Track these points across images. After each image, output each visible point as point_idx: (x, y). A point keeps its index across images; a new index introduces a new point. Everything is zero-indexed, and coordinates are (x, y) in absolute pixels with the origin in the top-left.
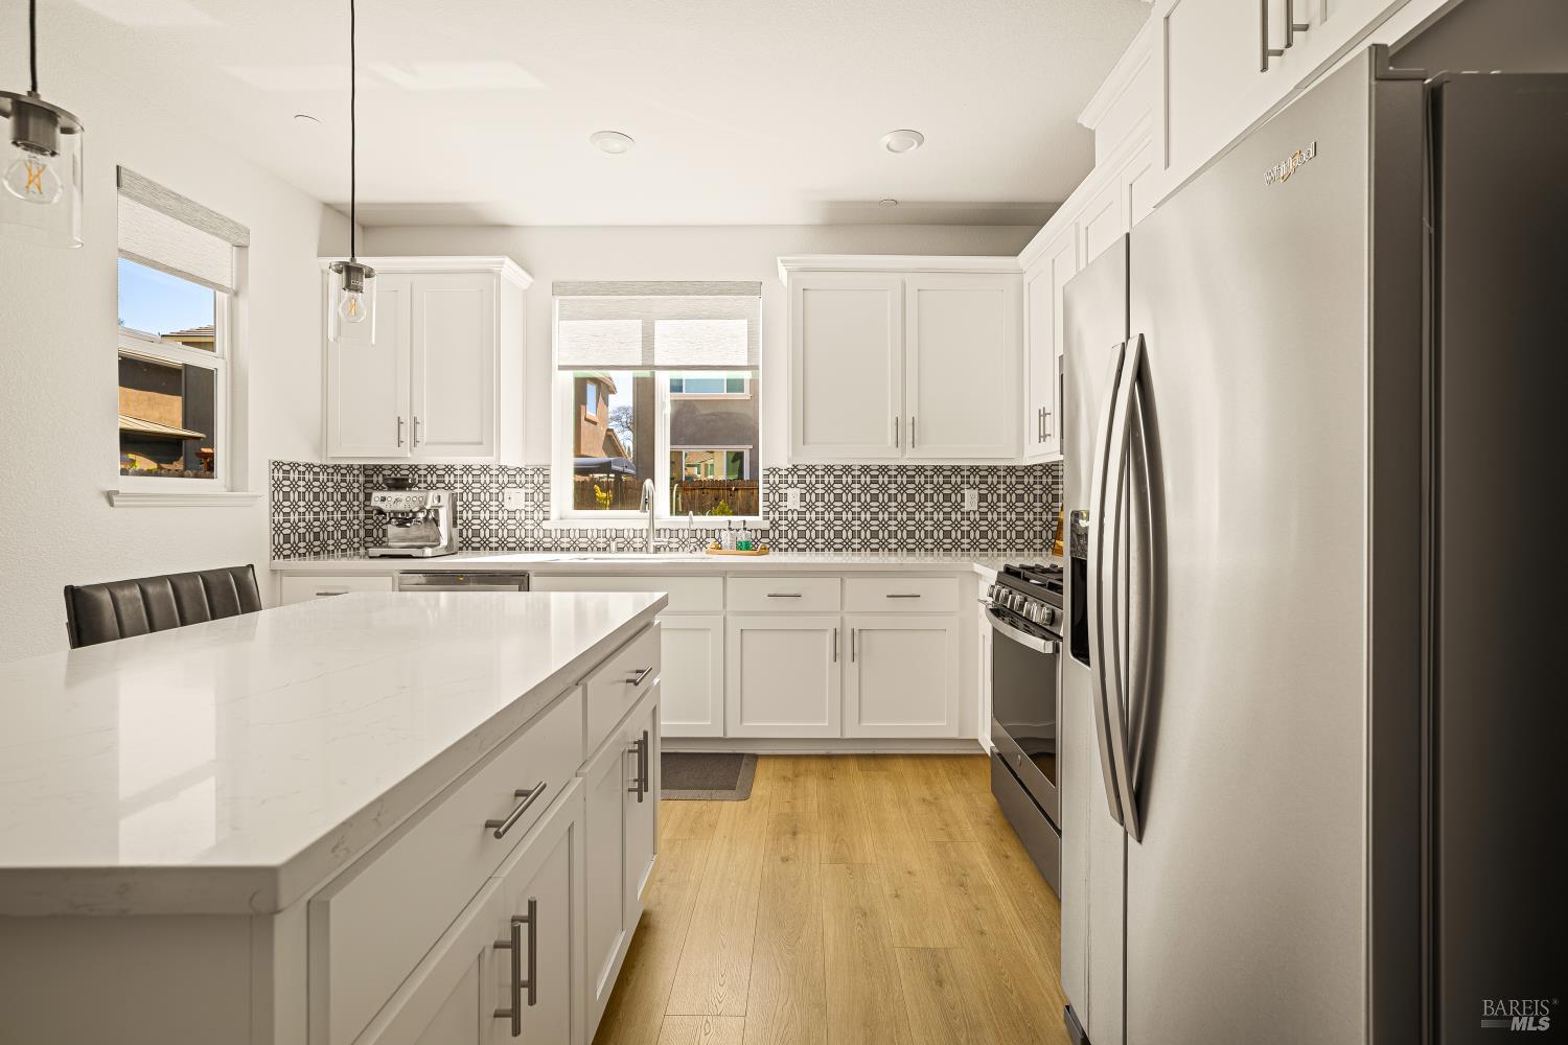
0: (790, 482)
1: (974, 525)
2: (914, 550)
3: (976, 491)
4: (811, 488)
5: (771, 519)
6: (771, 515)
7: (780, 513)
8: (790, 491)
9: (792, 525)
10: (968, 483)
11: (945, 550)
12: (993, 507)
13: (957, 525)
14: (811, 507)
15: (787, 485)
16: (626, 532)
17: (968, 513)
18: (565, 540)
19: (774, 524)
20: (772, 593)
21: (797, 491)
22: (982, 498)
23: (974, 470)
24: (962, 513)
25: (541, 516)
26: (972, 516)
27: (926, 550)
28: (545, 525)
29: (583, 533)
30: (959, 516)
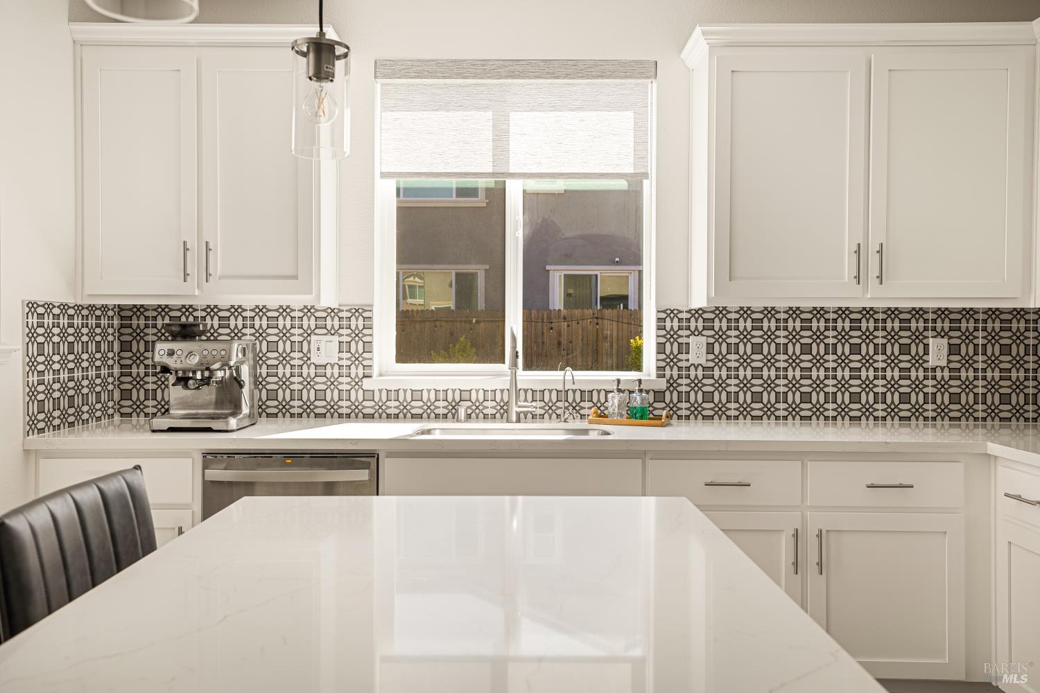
0: (693, 328)
1: (942, 386)
2: (859, 418)
3: (945, 341)
4: (721, 336)
5: (668, 376)
6: (668, 372)
7: (680, 368)
8: (692, 340)
9: (696, 385)
10: (934, 329)
11: (901, 418)
12: (968, 362)
13: (917, 386)
14: (720, 361)
15: (688, 332)
16: (474, 393)
17: (934, 370)
18: (393, 404)
19: (672, 384)
20: (709, 481)
21: (703, 340)
22: (953, 350)
23: (942, 313)
24: (926, 370)
25: (361, 371)
26: (939, 374)
27: (876, 418)
28: (367, 384)
29: (417, 394)
30: (921, 374)
